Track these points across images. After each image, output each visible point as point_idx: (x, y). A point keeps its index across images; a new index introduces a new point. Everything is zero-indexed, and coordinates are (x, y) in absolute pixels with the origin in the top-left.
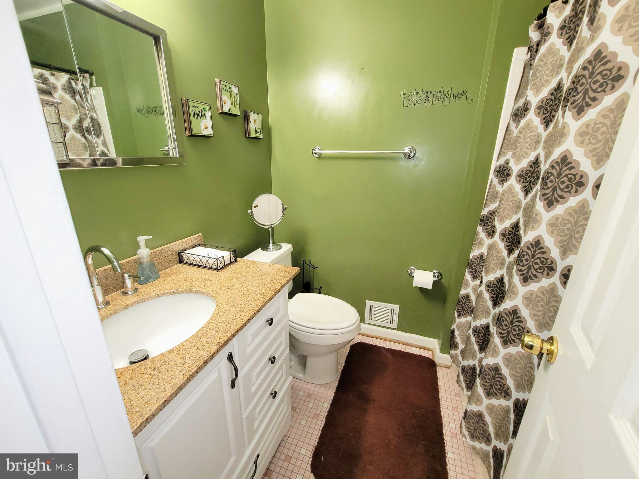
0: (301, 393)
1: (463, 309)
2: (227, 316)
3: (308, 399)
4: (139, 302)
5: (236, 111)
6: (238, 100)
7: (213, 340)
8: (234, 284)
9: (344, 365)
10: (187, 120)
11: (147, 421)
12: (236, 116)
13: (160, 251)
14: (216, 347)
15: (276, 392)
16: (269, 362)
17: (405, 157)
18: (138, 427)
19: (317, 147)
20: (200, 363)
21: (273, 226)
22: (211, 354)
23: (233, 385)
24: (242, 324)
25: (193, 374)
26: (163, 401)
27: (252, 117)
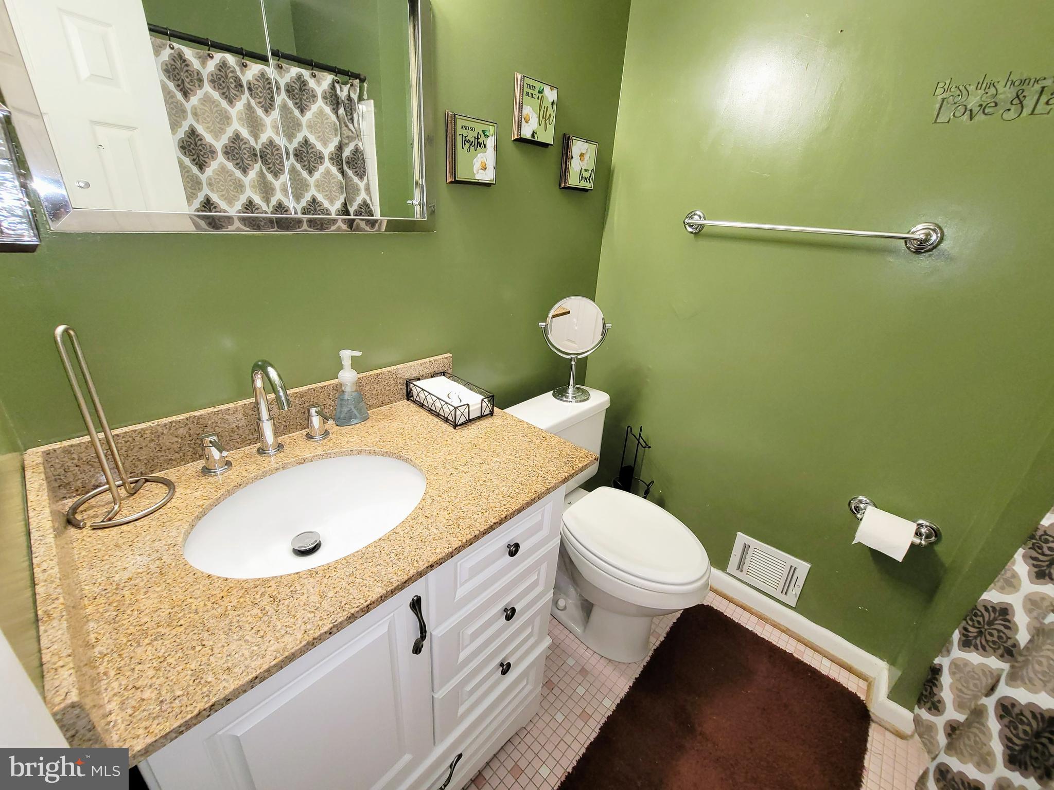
0: (571, 662)
1: (980, 633)
2: (427, 527)
3: (579, 678)
4: (321, 457)
5: (547, 136)
6: (554, 114)
7: (383, 573)
8: (469, 460)
9: (662, 639)
10: (451, 152)
11: (213, 708)
12: (545, 145)
13: (378, 375)
14: (380, 590)
15: (509, 665)
16: (503, 614)
17: (908, 248)
18: (192, 718)
19: (698, 213)
20: (341, 617)
21: (579, 357)
22: (366, 604)
23: (417, 649)
24: (444, 554)
25: (320, 635)
26: (250, 677)
27: (578, 147)
